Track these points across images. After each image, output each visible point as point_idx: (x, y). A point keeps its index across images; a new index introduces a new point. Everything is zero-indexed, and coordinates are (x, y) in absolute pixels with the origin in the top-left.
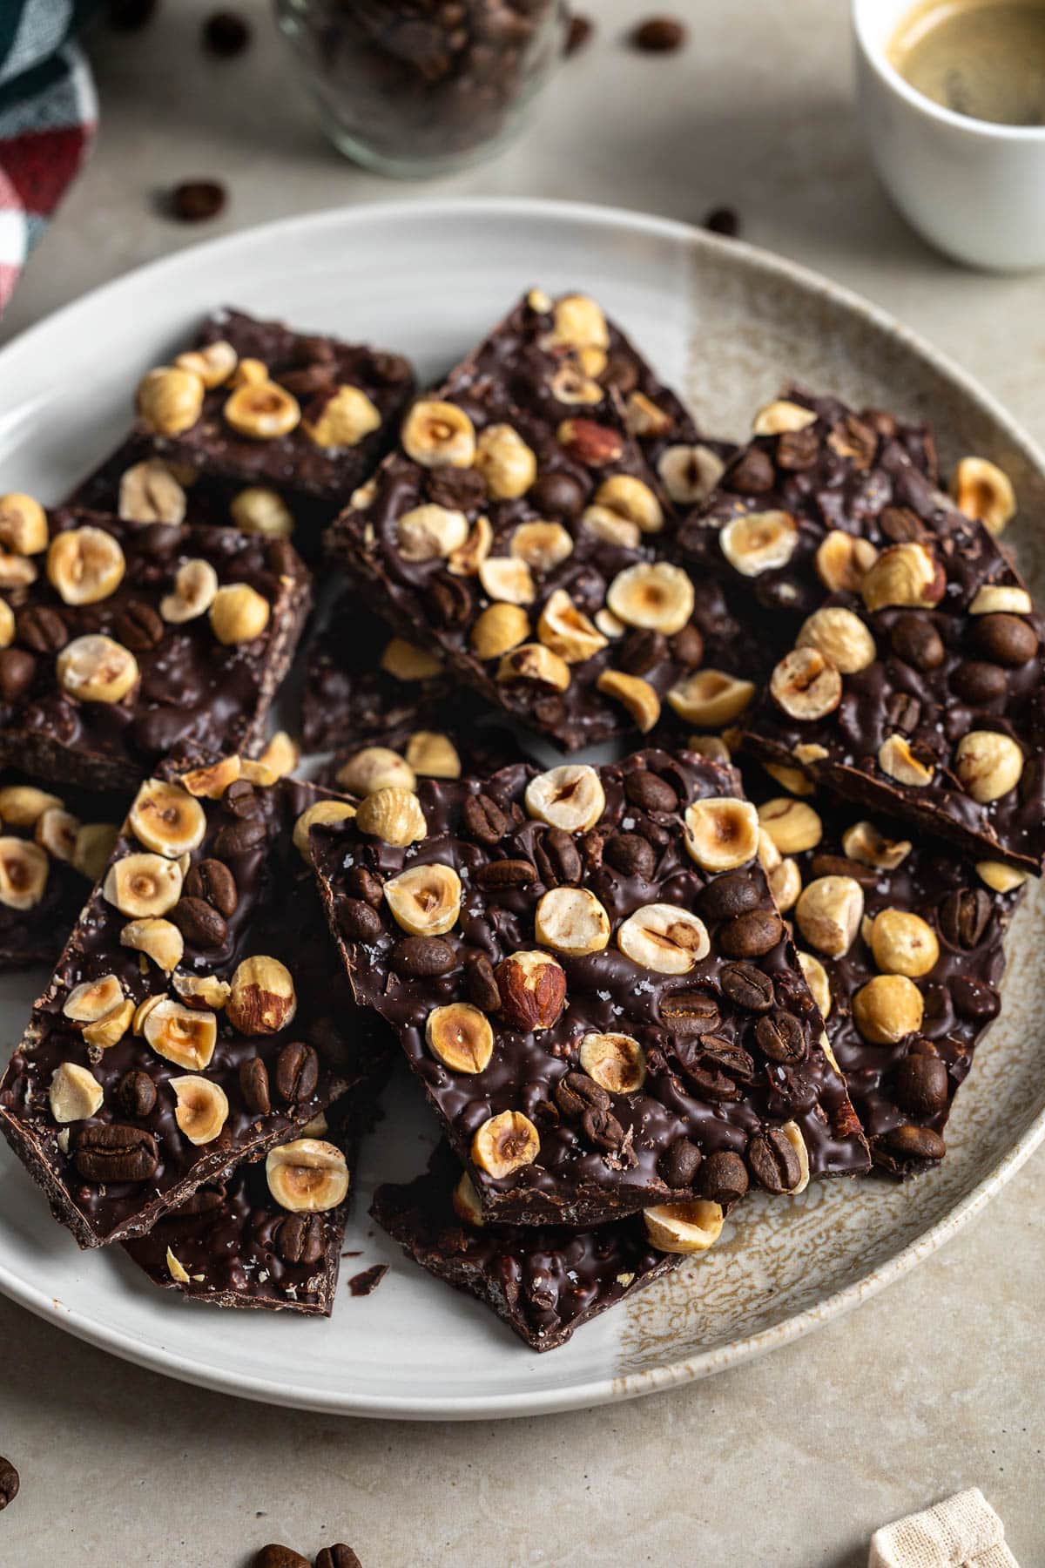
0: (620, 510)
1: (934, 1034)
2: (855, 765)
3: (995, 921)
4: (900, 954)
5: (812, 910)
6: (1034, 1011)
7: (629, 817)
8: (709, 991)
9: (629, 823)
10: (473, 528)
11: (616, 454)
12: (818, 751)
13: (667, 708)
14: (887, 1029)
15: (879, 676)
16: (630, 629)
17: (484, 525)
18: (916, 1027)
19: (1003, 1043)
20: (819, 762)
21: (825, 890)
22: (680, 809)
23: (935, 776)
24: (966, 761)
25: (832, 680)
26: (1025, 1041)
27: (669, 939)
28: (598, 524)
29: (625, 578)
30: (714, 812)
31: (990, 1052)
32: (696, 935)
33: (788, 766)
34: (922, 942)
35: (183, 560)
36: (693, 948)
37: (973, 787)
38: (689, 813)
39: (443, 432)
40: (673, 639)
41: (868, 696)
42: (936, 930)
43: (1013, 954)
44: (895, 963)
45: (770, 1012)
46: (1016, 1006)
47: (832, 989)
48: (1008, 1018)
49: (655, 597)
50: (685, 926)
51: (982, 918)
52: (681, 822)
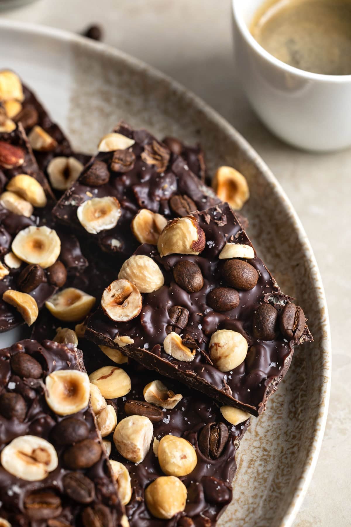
0: (21, 195)
1: (192, 513)
2: (149, 349)
3: (231, 442)
4: (174, 463)
5: (122, 436)
6: (253, 497)
7: (12, 382)
8: (55, 490)
9: (12, 386)
11: (21, 161)
12: (128, 340)
13: (44, 311)
14: (164, 510)
15: (165, 296)
16: (24, 264)
18: (182, 509)
19: (234, 517)
20: (128, 346)
21: (130, 424)
22: (43, 377)
23: (196, 356)
24: (215, 348)
25: (137, 299)
26: (247, 516)
27: (33, 458)
28: (8, 202)
29: (22, 234)
30: (63, 379)
31: (226, 522)
32: (49, 455)
33: (112, 348)
34: (187, 456)
36: (47, 463)
37: (219, 363)
38: (48, 379)
40: (48, 271)
41: (158, 307)
42: (196, 447)
43: (242, 460)
44: (171, 468)
45: (92, 505)
46: (243, 493)
47: (133, 483)
48: (238, 501)
49: (39, 246)
50: (43, 450)
51: (223, 441)
52: (43, 385)
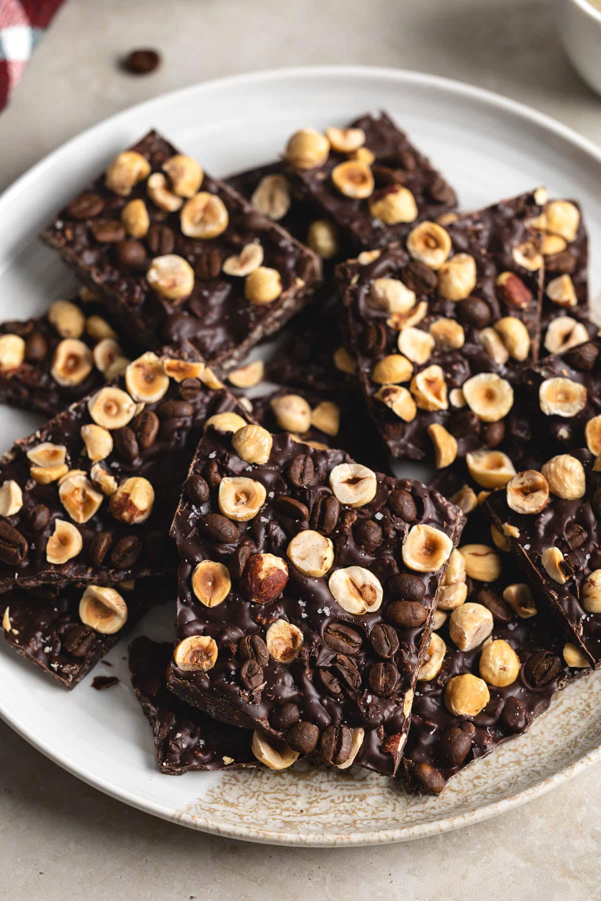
0: (502, 337)
1: (480, 722)
2: (527, 551)
3: (557, 679)
4: (491, 668)
5: (457, 618)
6: (549, 741)
7: (381, 513)
8: (361, 630)
9: (379, 516)
10: (415, 307)
11: (524, 305)
12: (515, 532)
13: (460, 461)
14: (455, 706)
15: (573, 511)
16: (466, 407)
17: (423, 307)
18: (474, 714)
19: (520, 749)
20: (512, 538)
21: (471, 611)
22: (412, 523)
23: (567, 582)
24: (589, 583)
25: (541, 499)
26: (532, 755)
27: (360, 592)
28: (486, 339)
29: (482, 377)
31: (510, 750)
32: (375, 597)
33: (499, 531)
34: (507, 670)
35: (257, 241)
36: (370, 604)
37: (585, 600)
38: (415, 528)
39: (432, 243)
40: (485, 424)
41: (561, 517)
42: (522, 667)
43: (561, 703)
44: (484, 671)
45: (387, 661)
46: (542, 733)
47: (444, 665)
48: (533, 737)
49: (490, 396)
50: (372, 589)
51: (551, 674)
52: (406, 532)
